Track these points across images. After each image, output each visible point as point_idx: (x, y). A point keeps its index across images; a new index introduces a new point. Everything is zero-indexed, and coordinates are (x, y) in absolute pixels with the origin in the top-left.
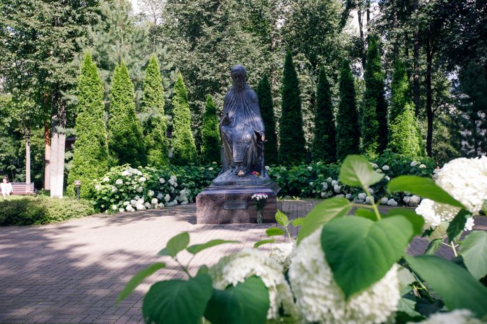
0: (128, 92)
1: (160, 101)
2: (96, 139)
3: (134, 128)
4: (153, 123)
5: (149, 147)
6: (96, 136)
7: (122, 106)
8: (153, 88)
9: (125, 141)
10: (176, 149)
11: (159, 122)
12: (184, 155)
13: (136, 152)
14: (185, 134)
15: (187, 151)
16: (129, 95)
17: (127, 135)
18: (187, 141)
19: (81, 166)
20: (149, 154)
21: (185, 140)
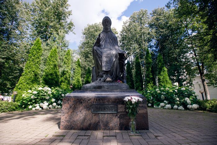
0: (55, 58)
1: (69, 65)
2: (33, 73)
3: (56, 73)
4: (65, 72)
5: (62, 82)
6: (33, 71)
7: (51, 63)
8: (67, 60)
9: (50, 77)
10: (74, 84)
11: (68, 72)
12: (76, 86)
13: (55, 82)
14: (78, 79)
15: (78, 85)
16: (56, 59)
17: (51, 74)
18: (79, 82)
19: (21, 85)
20: (61, 85)
21: (78, 81)
